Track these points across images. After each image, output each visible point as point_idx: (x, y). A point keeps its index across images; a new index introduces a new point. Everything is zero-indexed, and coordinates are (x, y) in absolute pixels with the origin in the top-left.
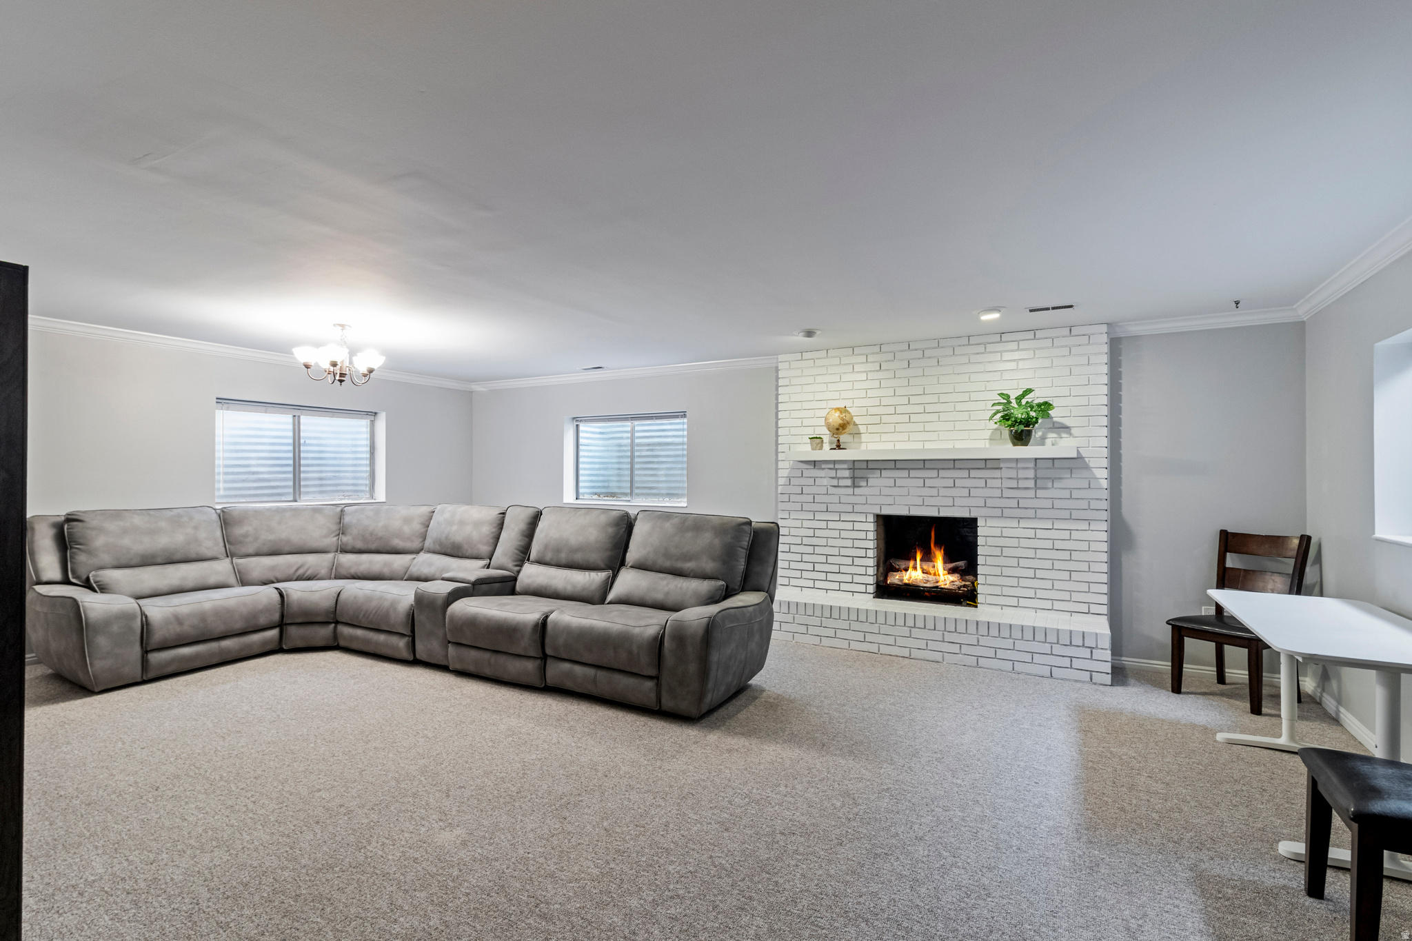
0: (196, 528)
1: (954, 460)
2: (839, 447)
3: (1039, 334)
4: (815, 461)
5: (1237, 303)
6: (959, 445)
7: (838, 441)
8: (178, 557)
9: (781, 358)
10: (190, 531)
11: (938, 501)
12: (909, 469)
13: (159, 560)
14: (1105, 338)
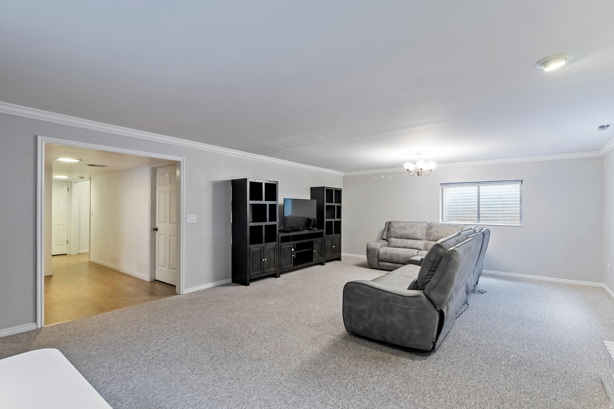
0: (417, 229)
8: (410, 237)
10: (415, 229)
13: (405, 237)
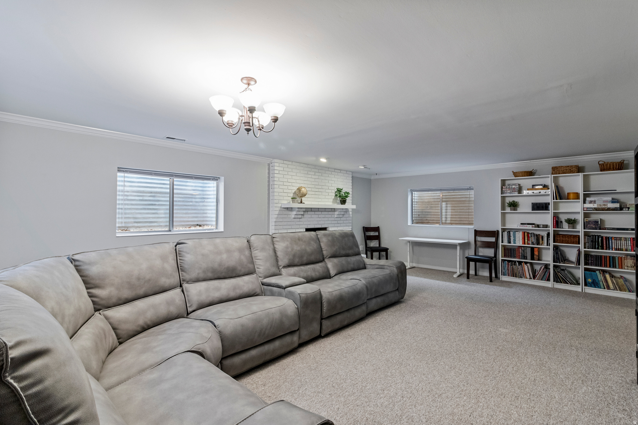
1: (325, 208)
2: (301, 202)
3: (342, 172)
4: (288, 208)
5: (376, 174)
6: (320, 203)
7: (301, 200)
9: (276, 160)
11: (321, 222)
12: (315, 211)
14: (351, 176)
